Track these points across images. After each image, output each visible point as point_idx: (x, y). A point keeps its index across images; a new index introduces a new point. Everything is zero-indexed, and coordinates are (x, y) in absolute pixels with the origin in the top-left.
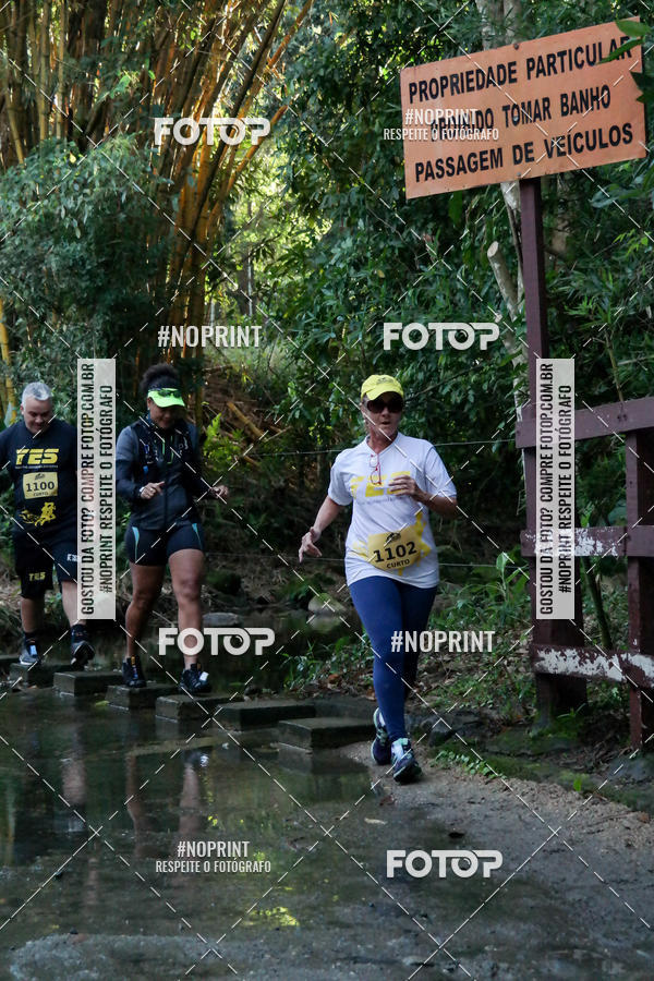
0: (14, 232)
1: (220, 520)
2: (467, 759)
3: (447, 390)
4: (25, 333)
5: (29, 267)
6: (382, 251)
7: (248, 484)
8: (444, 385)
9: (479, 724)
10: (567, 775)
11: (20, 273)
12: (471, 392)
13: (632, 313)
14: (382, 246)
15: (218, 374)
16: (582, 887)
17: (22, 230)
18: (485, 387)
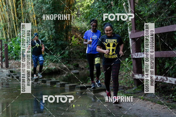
0: (37, 3)
1: (75, 54)
2: (121, 94)
3: (116, 30)
4: (39, 21)
5: (40, 9)
6: (103, 5)
7: (80, 48)
8: (115, 29)
9: (123, 88)
10: (140, 97)
11: (38, 10)
12: (120, 30)
13: (151, 13)
14: (104, 4)
15: (74, 28)
16: (144, 116)
17: (39, 2)
18: (123, 29)
